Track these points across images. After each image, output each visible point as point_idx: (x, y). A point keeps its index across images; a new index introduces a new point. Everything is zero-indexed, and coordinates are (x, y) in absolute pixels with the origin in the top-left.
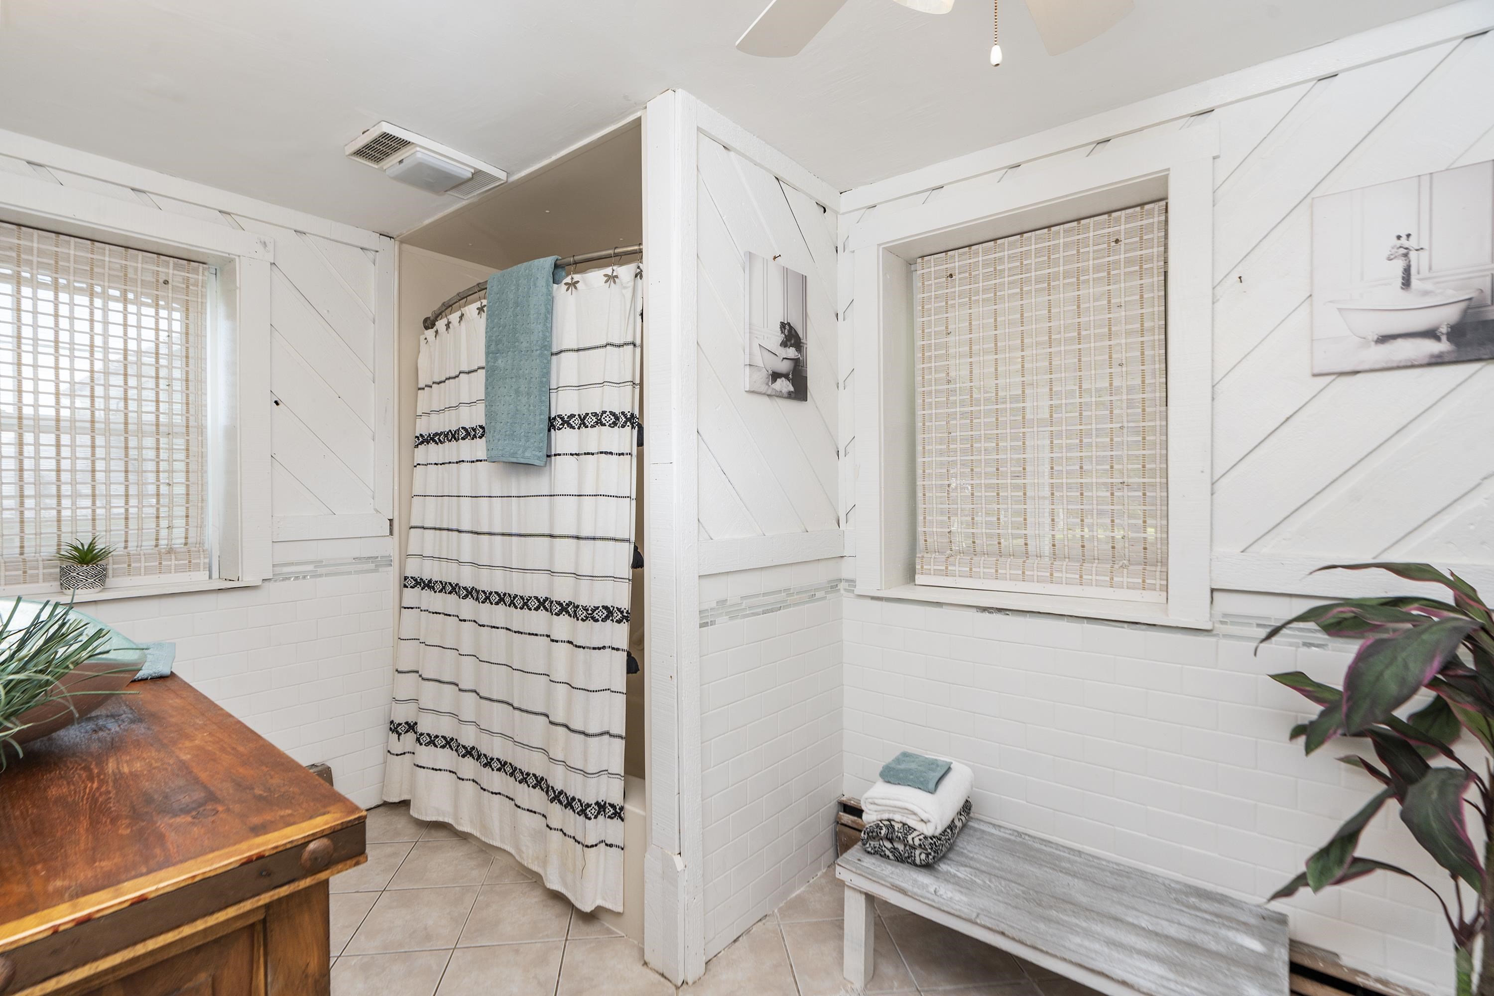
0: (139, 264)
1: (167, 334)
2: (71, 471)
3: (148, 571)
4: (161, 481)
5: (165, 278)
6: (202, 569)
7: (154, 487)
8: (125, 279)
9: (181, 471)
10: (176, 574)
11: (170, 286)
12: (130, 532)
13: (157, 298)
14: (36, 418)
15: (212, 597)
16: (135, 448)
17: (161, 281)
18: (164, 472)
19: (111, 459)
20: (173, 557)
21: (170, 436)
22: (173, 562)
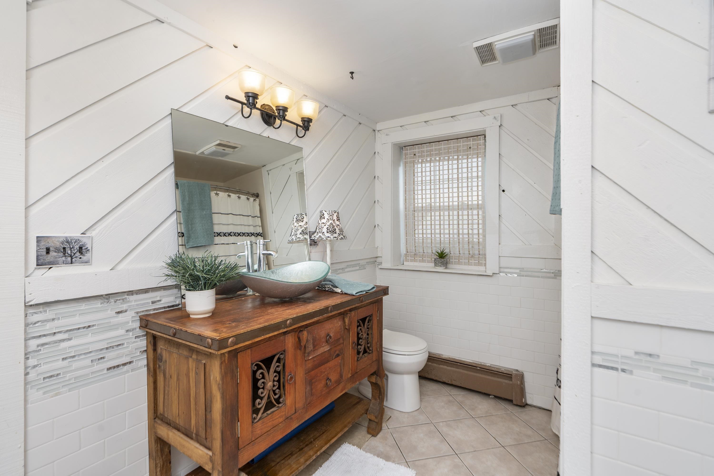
0: (462, 143)
1: (470, 168)
2: (443, 225)
3: (465, 264)
4: (469, 228)
5: (470, 146)
6: (483, 265)
7: (467, 230)
8: (457, 151)
9: (466, 224)
10: (474, 266)
11: (472, 149)
12: (460, 248)
13: (467, 155)
14: (435, 207)
15: (476, 277)
16: (461, 215)
17: (469, 148)
18: (470, 224)
19: (454, 220)
20: (473, 259)
21: (472, 210)
22: (473, 261)
